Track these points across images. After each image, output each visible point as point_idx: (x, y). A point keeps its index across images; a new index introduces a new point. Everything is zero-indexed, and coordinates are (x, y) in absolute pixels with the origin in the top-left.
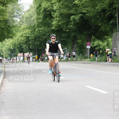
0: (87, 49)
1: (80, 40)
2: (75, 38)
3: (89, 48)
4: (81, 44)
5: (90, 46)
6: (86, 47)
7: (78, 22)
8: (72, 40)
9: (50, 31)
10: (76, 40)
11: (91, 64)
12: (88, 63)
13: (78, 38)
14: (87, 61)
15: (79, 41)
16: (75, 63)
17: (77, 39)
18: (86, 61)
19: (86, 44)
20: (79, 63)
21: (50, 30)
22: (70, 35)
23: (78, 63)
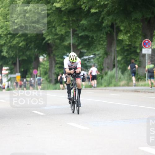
0: (144, 55)
1: (126, 33)
3: (149, 55)
5: (151, 48)
6: (141, 50)
8: (107, 33)
9: (52, 12)
12: (145, 92)
13: (122, 28)
14: (145, 85)
16: (115, 90)
17: (119, 31)
18: (142, 86)
19: (140, 45)
20: (123, 91)
21: (51, 9)
23: (120, 91)
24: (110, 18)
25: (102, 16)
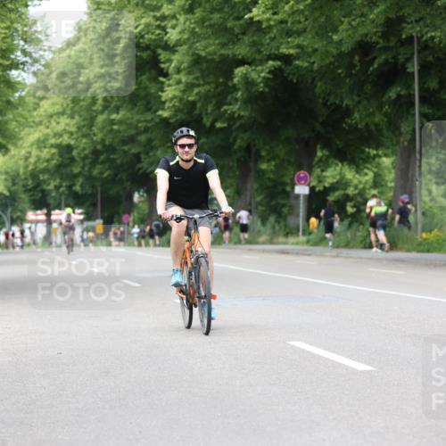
0: (298, 196)
1: (269, 161)
2: (251, 154)
3: (304, 196)
4: (272, 176)
5: (309, 185)
6: (293, 188)
7: (262, 92)
8: (238, 160)
9: (154, 126)
10: (256, 164)
11: (309, 255)
12: (297, 254)
13: (263, 153)
14: (297, 244)
15: (264, 166)
16: (250, 250)
17: (259, 158)
18: (293, 244)
19: (292, 179)
20: (264, 251)
21: (152, 120)
22: (231, 140)
23: (259, 251)
24: (246, 136)
25: (234, 134)
